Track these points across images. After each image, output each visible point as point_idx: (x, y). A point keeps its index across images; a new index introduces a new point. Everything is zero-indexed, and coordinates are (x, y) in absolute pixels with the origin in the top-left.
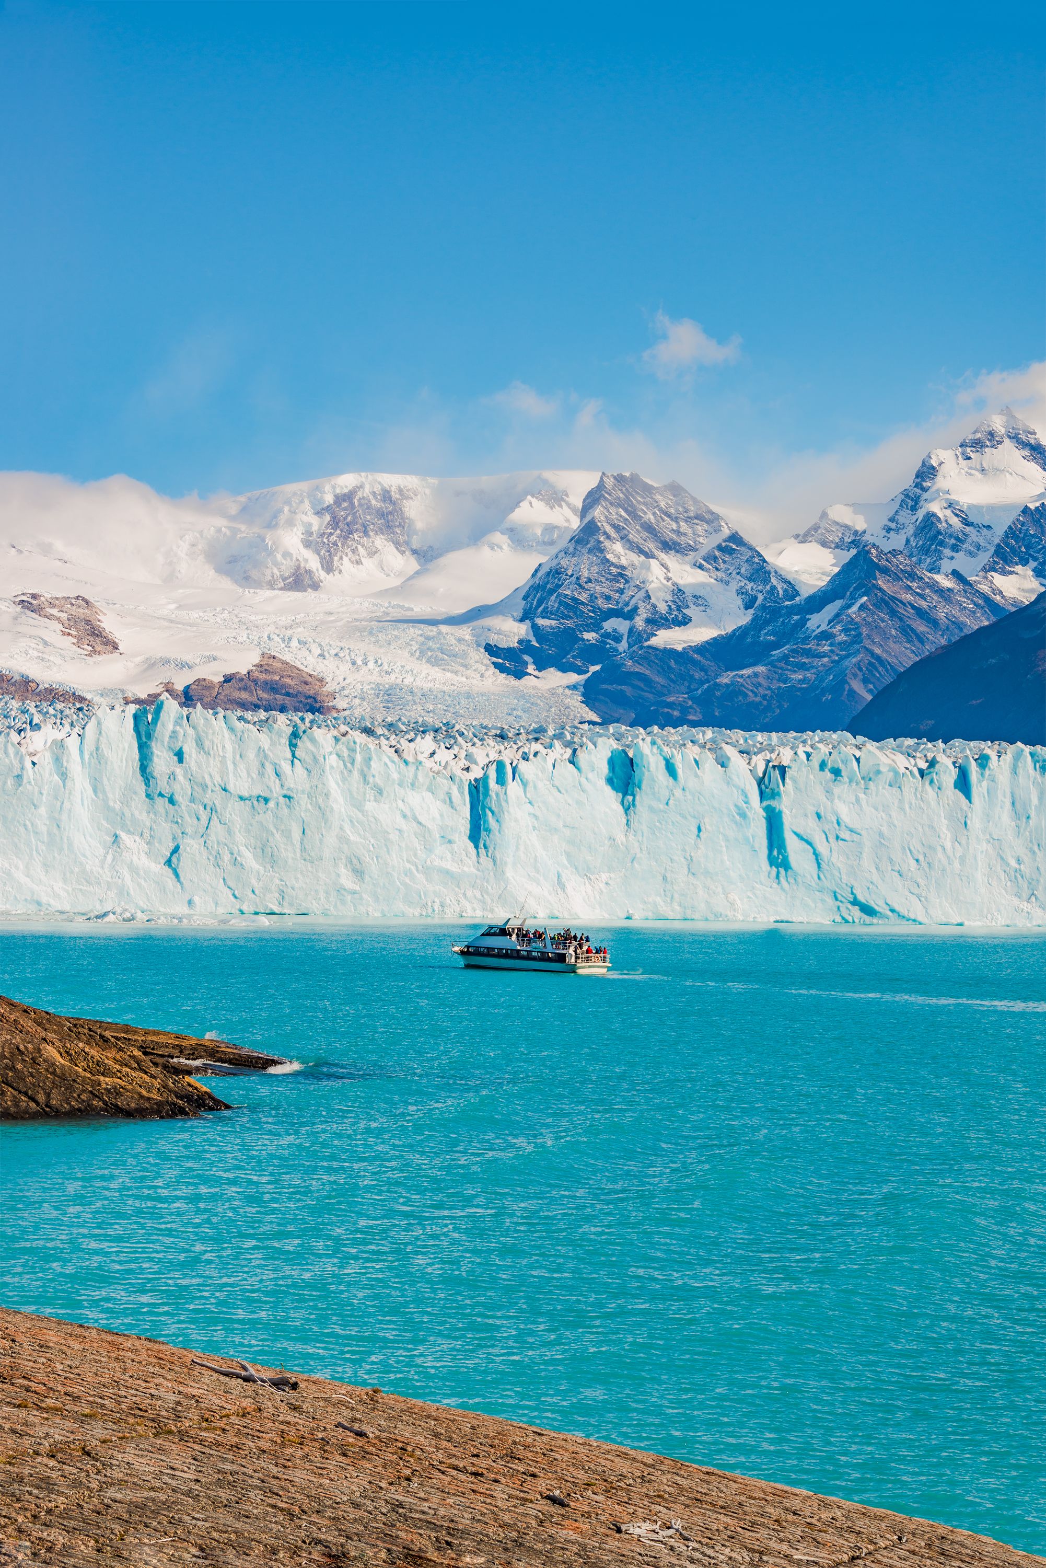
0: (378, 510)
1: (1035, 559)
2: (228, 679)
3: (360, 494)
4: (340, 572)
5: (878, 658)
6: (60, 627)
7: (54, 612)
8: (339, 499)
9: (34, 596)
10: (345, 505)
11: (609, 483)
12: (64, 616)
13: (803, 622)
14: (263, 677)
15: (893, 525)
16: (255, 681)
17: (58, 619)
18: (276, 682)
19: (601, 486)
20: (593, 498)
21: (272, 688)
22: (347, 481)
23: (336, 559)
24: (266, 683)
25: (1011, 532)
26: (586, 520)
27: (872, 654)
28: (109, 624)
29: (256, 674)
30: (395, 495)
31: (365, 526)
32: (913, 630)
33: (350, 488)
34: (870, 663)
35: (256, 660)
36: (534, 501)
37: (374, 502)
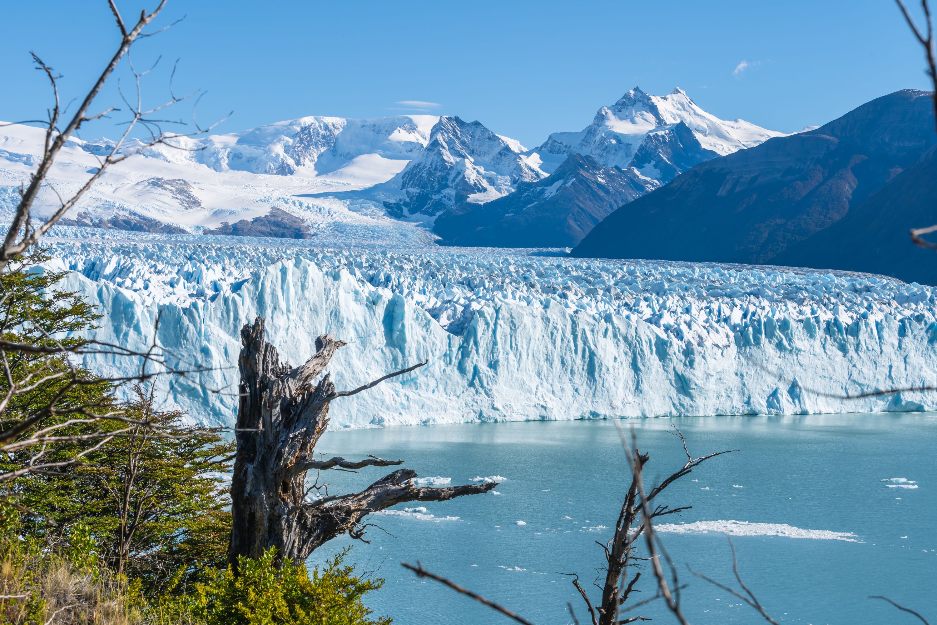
0: (322, 135)
1: (654, 160)
2: (256, 220)
3: (313, 127)
4: (304, 165)
5: (582, 209)
6: (172, 194)
7: (169, 187)
8: (303, 129)
9: (158, 179)
10: (306, 132)
11: (444, 121)
12: (174, 189)
13: (542, 192)
14: (273, 219)
15: (584, 143)
16: (269, 222)
17: (171, 190)
18: (280, 222)
19: (440, 122)
20: (436, 129)
21: (277, 224)
22: (307, 120)
23: (302, 159)
24: (274, 222)
25: (642, 148)
26: (433, 140)
27: (579, 207)
28: (195, 192)
29: (270, 217)
30: (331, 127)
31: (316, 143)
32: (598, 195)
33: (310, 123)
34: (578, 212)
35: (270, 210)
36: (401, 130)
37: (320, 131)
